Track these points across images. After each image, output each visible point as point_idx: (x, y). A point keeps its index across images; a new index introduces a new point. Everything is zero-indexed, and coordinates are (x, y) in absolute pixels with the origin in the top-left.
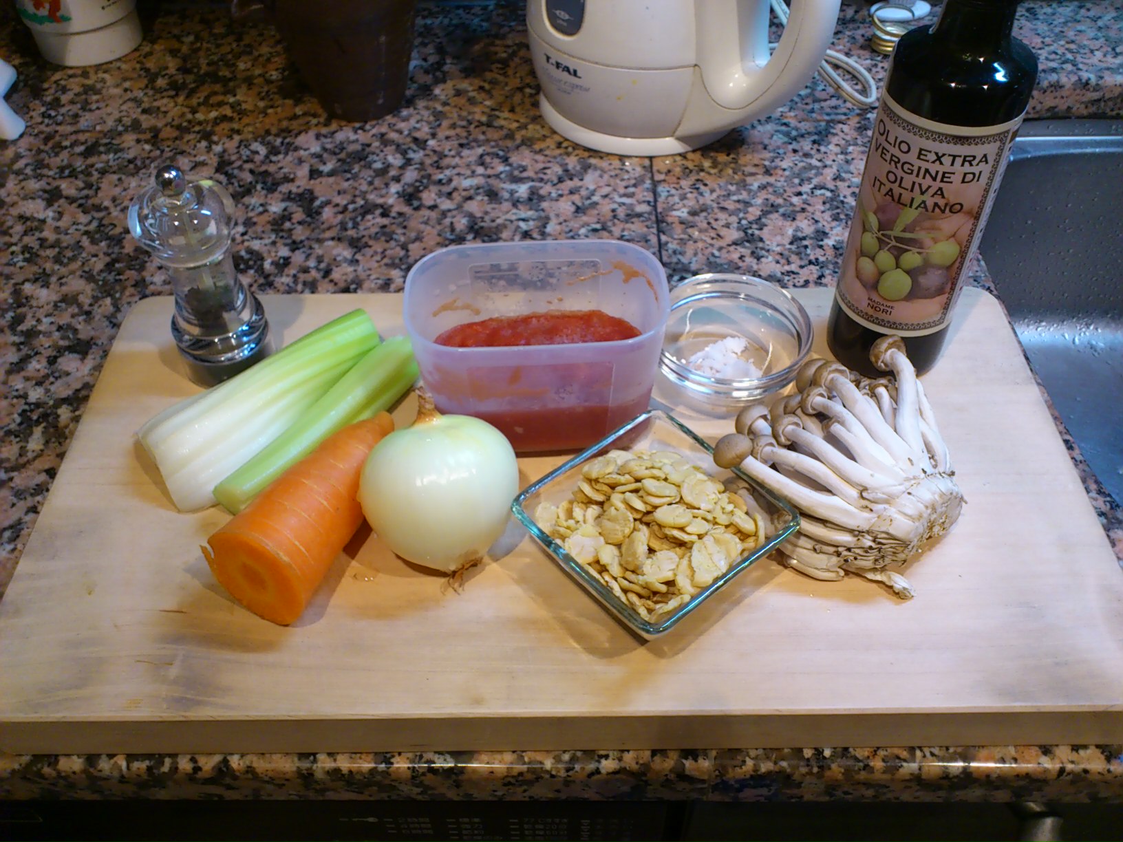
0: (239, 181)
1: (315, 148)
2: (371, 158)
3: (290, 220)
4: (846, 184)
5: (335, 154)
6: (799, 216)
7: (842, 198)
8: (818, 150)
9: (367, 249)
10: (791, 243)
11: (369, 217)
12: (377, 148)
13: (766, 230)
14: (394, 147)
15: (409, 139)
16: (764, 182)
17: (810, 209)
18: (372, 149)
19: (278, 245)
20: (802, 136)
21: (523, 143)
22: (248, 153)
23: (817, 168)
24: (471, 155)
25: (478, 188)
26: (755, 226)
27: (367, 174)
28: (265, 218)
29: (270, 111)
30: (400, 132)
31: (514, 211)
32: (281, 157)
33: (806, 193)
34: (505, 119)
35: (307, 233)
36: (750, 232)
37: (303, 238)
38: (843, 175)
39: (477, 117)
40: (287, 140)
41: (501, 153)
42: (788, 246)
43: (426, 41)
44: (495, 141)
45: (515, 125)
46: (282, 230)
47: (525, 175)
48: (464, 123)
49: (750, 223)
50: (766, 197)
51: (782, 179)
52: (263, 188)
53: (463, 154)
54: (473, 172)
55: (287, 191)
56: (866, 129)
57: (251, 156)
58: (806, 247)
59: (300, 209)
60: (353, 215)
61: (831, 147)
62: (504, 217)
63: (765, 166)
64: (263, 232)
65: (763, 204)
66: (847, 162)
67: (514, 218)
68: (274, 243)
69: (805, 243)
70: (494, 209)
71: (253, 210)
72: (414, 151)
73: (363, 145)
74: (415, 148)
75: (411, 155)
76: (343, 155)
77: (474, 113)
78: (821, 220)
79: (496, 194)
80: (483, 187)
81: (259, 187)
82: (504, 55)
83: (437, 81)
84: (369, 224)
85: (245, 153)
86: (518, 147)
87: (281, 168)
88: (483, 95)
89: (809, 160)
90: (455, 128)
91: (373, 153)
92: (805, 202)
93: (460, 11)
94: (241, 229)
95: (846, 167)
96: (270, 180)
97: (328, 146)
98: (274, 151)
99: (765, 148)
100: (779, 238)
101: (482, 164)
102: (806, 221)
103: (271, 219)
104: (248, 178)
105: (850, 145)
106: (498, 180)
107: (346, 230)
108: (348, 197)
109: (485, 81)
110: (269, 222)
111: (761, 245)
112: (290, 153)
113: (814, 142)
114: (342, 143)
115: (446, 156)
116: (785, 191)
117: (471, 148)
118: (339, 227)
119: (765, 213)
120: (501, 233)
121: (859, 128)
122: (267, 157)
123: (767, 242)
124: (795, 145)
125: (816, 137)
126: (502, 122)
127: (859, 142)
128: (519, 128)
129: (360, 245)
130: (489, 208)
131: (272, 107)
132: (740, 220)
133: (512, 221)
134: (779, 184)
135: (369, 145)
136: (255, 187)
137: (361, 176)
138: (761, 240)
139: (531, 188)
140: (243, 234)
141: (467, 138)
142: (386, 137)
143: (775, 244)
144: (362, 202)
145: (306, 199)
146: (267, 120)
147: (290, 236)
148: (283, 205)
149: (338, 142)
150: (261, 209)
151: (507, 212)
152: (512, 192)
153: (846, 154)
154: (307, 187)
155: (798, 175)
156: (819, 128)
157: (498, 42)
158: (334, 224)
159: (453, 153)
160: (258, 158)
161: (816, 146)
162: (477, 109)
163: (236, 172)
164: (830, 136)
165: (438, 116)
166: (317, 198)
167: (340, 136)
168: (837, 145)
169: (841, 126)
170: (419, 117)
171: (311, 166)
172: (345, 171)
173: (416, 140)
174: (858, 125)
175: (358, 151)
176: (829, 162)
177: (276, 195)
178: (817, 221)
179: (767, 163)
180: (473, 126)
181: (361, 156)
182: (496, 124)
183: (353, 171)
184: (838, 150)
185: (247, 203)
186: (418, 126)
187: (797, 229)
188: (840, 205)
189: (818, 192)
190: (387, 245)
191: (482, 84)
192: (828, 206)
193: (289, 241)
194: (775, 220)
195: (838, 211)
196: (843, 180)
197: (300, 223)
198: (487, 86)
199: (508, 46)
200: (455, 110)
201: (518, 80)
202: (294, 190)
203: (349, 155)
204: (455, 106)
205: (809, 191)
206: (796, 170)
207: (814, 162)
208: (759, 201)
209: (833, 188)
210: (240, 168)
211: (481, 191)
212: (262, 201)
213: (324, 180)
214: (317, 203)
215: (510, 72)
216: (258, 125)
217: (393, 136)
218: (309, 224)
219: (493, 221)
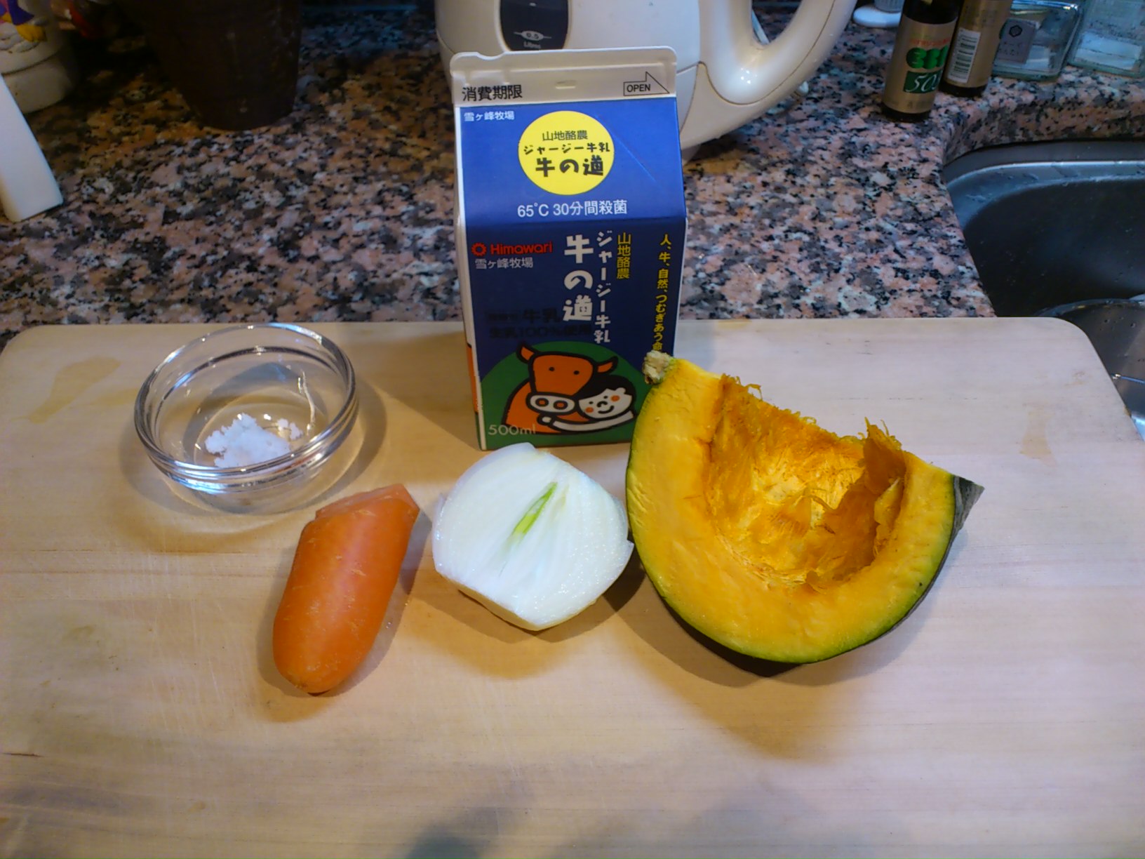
0: (73, 227)
1: (175, 184)
2: (243, 195)
3: (130, 276)
4: (828, 225)
5: (199, 191)
6: (771, 267)
7: (822, 243)
8: (794, 183)
9: (224, 314)
10: (760, 302)
11: (232, 272)
12: (251, 183)
13: (728, 285)
14: (272, 182)
15: (292, 172)
16: (727, 223)
17: (783, 257)
18: (245, 185)
19: (111, 309)
20: (774, 165)
21: (433, 176)
22: (91, 191)
23: (792, 205)
24: (367, 192)
25: (373, 234)
26: (715, 280)
27: (235, 216)
28: (101, 274)
29: (125, 139)
30: (283, 163)
31: (416, 262)
32: (131, 195)
33: (777, 236)
34: (413, 146)
35: (151, 294)
36: (709, 287)
37: (144, 300)
38: (824, 213)
39: (379, 144)
40: (141, 175)
41: (405, 189)
42: (756, 306)
43: (326, 52)
44: (398, 174)
45: (425, 153)
46: (120, 291)
47: (432, 216)
48: (362, 152)
49: (709, 275)
50: (729, 242)
51: (749, 219)
52: (102, 236)
53: (357, 190)
54: (368, 213)
55: (133, 239)
56: (850, 156)
57: (95, 195)
58: (779, 307)
59: (146, 263)
60: (213, 269)
61: (809, 178)
62: (402, 271)
63: (728, 203)
64: (95, 293)
65: (725, 251)
66: (828, 197)
67: (414, 271)
68: (106, 307)
69: (777, 301)
70: (391, 260)
71: (86, 264)
72: (297, 187)
73: (234, 179)
74: (299, 183)
75: (293, 192)
76: (208, 193)
77: (376, 139)
78: (797, 272)
79: (395, 241)
80: (379, 232)
81: (97, 235)
82: (418, 69)
83: (334, 101)
84: (231, 281)
85: (87, 190)
86: (426, 182)
87: (129, 210)
88: (388, 117)
89: (782, 196)
90: (350, 158)
91: (246, 190)
92: (777, 249)
93: (371, 17)
94: (67, 289)
95: (827, 203)
96: (112, 225)
97: (191, 182)
98: (123, 188)
99: (729, 181)
100: (744, 295)
101: (381, 202)
102: (778, 273)
103: (106, 276)
104: (86, 222)
105: (832, 176)
106: (398, 223)
107: (201, 289)
108: (208, 246)
109: (392, 100)
110: (104, 280)
111: (722, 304)
112: (143, 191)
113: (788, 172)
114: (208, 177)
115: (336, 193)
116: (753, 235)
117: (368, 183)
118: (191, 286)
119: (728, 263)
120: (397, 290)
121: (843, 154)
122: (113, 196)
123: (731, 301)
124: (765, 177)
125: (790, 166)
126: (409, 151)
127: (843, 172)
128: (430, 158)
129: (215, 309)
130: (383, 258)
131: (128, 134)
132: (697, 272)
133: (411, 276)
134: (745, 226)
135: (242, 180)
136: (94, 234)
137: (227, 219)
138: (723, 298)
139: (438, 232)
140: (69, 297)
141: (364, 170)
142: (263, 170)
143: (740, 303)
144: (225, 253)
145: (155, 251)
146: (120, 151)
147: (127, 300)
148: (125, 257)
149: (204, 177)
150: (97, 263)
151: (407, 265)
152: (415, 239)
153: (828, 186)
154: (158, 235)
155: (768, 215)
156: (795, 155)
157: (411, 53)
158: (186, 281)
159: (345, 189)
160: (102, 198)
161: (790, 177)
162: (380, 135)
163: (72, 215)
164: (807, 165)
165: (332, 143)
166: (168, 248)
167: (207, 169)
168: (816, 176)
169: (820, 152)
170: (308, 145)
171: (167, 207)
172: (209, 213)
173: (300, 173)
174: (841, 151)
175: (227, 188)
176: (806, 198)
177: (119, 244)
178: (792, 273)
179: (730, 200)
180: (372, 155)
181: (231, 194)
182: (400, 152)
183: (218, 213)
184: (816, 181)
185: (80, 255)
186: (304, 155)
187: (768, 283)
188: (821, 252)
189: (793, 236)
190: (250, 309)
191: (388, 103)
192: (805, 253)
193: (126, 305)
194: (742, 271)
195: (818, 259)
196: (823, 220)
197: (142, 281)
198: (394, 106)
199: (424, 59)
200: (352, 136)
201: (432, 99)
202: (142, 238)
203: (216, 192)
204: (354, 132)
205: (783, 235)
206: (766, 208)
207: (789, 198)
208: (720, 248)
209: (811, 230)
210: (78, 211)
211: (376, 237)
212: (99, 253)
213: (180, 225)
214: (168, 254)
215: (424, 89)
216: (108, 156)
217: (274, 168)
218: (154, 282)
219: (388, 276)
